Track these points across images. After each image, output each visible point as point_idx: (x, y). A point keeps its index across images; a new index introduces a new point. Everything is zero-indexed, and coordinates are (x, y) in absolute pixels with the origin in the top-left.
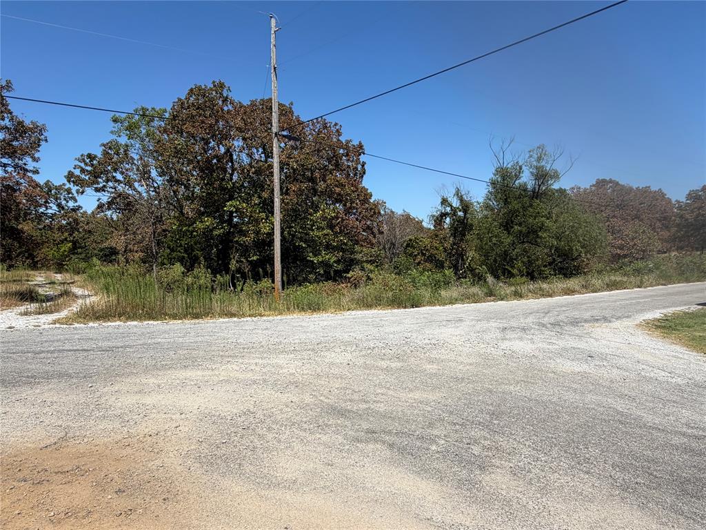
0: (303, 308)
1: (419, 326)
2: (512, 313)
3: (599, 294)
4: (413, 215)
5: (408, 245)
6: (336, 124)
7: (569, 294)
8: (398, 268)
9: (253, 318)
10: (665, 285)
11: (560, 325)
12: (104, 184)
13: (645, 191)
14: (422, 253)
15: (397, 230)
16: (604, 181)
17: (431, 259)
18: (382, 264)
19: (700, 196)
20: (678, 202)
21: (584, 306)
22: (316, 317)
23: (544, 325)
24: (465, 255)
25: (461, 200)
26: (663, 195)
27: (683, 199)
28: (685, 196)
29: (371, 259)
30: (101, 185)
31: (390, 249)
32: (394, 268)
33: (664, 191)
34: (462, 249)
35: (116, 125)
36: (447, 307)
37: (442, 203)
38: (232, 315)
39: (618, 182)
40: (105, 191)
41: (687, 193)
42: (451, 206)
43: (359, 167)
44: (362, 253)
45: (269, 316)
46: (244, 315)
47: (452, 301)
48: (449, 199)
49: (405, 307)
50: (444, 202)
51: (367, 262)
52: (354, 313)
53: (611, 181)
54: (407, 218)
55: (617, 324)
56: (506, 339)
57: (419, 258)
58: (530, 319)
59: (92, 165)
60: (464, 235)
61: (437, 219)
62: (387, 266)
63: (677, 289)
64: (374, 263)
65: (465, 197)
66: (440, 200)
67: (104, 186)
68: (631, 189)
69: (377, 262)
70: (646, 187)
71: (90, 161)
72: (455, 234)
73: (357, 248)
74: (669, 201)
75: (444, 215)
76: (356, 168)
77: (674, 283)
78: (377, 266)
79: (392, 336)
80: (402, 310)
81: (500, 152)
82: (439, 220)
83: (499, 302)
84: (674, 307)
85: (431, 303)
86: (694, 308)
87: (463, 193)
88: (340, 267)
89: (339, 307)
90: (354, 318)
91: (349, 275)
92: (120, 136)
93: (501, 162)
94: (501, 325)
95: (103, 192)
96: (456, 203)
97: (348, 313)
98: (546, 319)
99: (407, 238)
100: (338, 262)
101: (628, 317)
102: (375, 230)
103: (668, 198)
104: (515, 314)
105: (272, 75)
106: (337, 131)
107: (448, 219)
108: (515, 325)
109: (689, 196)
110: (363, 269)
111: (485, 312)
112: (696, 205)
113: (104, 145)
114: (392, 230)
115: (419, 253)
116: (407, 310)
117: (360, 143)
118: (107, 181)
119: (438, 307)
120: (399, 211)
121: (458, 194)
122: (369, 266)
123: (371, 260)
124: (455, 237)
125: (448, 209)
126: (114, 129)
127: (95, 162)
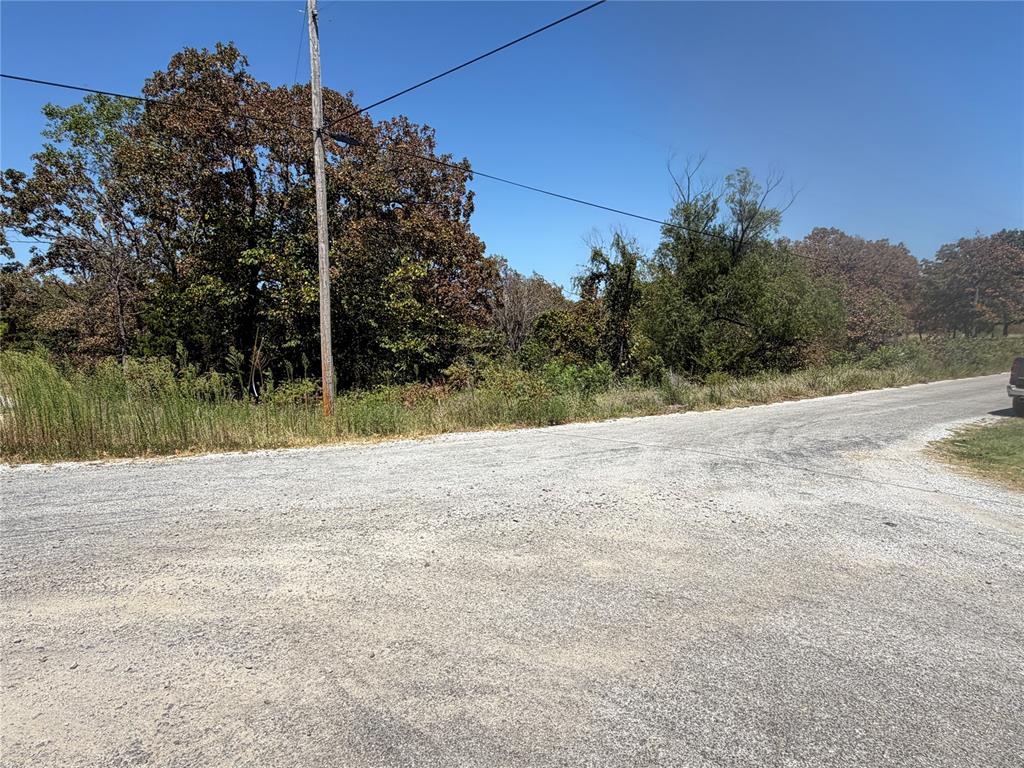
0: (364, 430)
1: (567, 463)
2: (718, 434)
3: (834, 397)
4: (549, 279)
5: (541, 325)
6: (426, 128)
7: (791, 399)
8: (526, 359)
9: (271, 451)
10: (924, 382)
11: (802, 455)
12: (40, 222)
13: (882, 246)
14: (562, 336)
15: (525, 301)
16: (824, 231)
17: (576, 345)
18: (501, 353)
19: (956, 253)
20: (926, 262)
21: (824, 419)
22: (387, 445)
23: (777, 457)
24: (630, 337)
25: (624, 254)
26: (906, 251)
27: (932, 258)
28: (935, 253)
29: (484, 345)
30: (34, 224)
31: (513, 331)
32: (521, 360)
33: (906, 246)
34: (625, 330)
35: (52, 123)
36: (608, 422)
37: (594, 259)
38: (234, 446)
39: (843, 233)
40: (40, 234)
41: (939, 249)
42: (608, 263)
43: (464, 200)
44: (470, 335)
45: (301, 445)
46: (254, 446)
47: (614, 414)
48: (604, 252)
49: (539, 425)
50: (597, 256)
51: (479, 350)
52: (452, 436)
53: (834, 231)
54: (539, 284)
55: (891, 450)
56: (725, 488)
57: (558, 344)
58: (750, 445)
59: (16, 190)
60: (627, 308)
61: (586, 283)
62: (509, 357)
63: (945, 388)
64: (488, 352)
65: (629, 248)
66: (590, 254)
67: (39, 226)
68: (862, 243)
69: (494, 351)
70: (883, 240)
71: (13, 183)
72: (613, 306)
73: (462, 328)
74: (913, 261)
75: (596, 277)
76: (458, 202)
77: (937, 380)
78: (494, 357)
79: (516, 486)
80: (535, 429)
81: (683, 177)
82: (588, 284)
83: (688, 413)
84: (959, 417)
85: (581, 417)
86: (993, 421)
87: (626, 242)
88: (435, 358)
89: (429, 427)
90: (452, 448)
91: (447, 372)
92: (60, 141)
93: (685, 192)
94: (706, 458)
95: (37, 237)
96: (614, 257)
97: (443, 436)
98: (775, 444)
99: (540, 314)
100: (431, 350)
101: (901, 437)
102: (492, 301)
103: (912, 256)
104: (721, 435)
105: (310, 28)
106: (429, 138)
107: (603, 284)
108: (728, 456)
109: (941, 254)
110: (471, 362)
111: (671, 433)
112: (950, 267)
113: (37, 157)
114: (517, 300)
115: (557, 337)
116: (542, 429)
117: (465, 160)
118: (45, 218)
119: (593, 424)
120: (527, 274)
121: (618, 243)
122: (479, 357)
123: (484, 348)
124: (613, 311)
125: (603, 268)
126: (48, 129)
127: (21, 186)
